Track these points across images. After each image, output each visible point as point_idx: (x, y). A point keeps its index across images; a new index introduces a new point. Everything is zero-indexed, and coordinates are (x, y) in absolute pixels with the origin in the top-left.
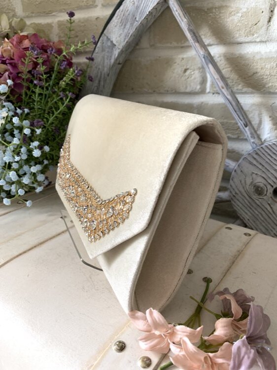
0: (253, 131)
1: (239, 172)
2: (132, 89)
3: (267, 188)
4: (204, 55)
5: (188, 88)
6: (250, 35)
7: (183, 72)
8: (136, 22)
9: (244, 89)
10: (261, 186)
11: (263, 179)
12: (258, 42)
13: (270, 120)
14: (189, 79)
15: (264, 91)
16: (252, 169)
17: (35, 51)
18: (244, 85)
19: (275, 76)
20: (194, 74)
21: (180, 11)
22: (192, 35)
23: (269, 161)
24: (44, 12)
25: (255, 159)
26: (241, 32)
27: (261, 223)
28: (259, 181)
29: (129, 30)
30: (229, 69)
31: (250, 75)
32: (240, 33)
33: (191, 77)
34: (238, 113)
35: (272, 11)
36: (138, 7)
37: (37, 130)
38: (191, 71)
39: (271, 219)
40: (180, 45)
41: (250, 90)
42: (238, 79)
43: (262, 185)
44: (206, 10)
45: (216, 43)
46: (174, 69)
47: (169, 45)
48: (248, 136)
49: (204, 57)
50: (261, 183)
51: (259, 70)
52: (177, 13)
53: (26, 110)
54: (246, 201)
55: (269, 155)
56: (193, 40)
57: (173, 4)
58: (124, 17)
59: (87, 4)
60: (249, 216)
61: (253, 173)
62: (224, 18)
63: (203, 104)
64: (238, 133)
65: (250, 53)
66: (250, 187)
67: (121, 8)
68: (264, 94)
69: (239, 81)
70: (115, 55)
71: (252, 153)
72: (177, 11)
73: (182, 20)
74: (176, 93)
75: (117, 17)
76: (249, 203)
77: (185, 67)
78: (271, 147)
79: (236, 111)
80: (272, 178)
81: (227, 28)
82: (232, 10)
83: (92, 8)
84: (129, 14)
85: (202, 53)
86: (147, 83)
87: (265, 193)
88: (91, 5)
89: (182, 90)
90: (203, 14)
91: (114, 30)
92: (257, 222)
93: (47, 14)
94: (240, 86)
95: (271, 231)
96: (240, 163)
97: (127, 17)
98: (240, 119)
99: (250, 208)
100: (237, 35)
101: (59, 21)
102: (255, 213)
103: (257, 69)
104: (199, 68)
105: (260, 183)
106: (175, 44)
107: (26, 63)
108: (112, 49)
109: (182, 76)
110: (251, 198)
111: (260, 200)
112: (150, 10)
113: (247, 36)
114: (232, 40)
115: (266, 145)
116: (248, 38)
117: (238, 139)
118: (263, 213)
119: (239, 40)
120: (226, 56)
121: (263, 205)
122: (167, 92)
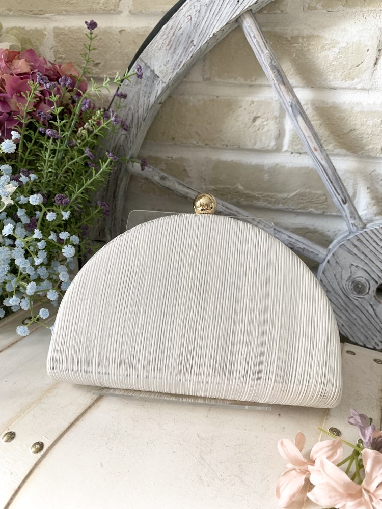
0: (353, 209)
1: (333, 262)
2: (174, 139)
3: (369, 284)
4: (292, 103)
5: (258, 143)
6: (349, 79)
7: (251, 120)
8: (193, 47)
9: (336, 150)
10: (362, 282)
11: (365, 273)
12: (361, 89)
13: (368, 193)
14: (258, 132)
15: (362, 154)
16: (350, 259)
17: (46, 83)
18: (336, 145)
19: (378, 135)
20: (267, 124)
21: (261, 39)
22: (276, 73)
23: (374, 250)
24: (31, 11)
25: (356, 246)
26: (336, 73)
27: (359, 329)
28: (360, 276)
29: (181, 56)
30: (318, 122)
31: (345, 132)
32: (335, 76)
33: (263, 128)
34: (334, 184)
35: (379, 50)
36: (196, 26)
37: (63, 213)
38: (264, 120)
39: (373, 325)
40: (248, 82)
41: (344, 151)
42: (328, 137)
43: (363, 281)
44: (289, 38)
45: (301, 85)
46: (238, 116)
47: (232, 81)
48: (346, 216)
49: (291, 106)
50: (363, 278)
51: (357, 127)
52: (255, 41)
53: (33, 176)
54: (340, 301)
55: (375, 241)
56: (277, 80)
57: (249, 27)
58: (174, 36)
59: (105, 7)
60: (344, 320)
61: (354, 265)
62: (315, 52)
63: (278, 167)
64: (323, 208)
66: (347, 283)
67: (170, 23)
68: (361, 157)
69: (330, 139)
70: (157, 92)
71: (352, 238)
72: (254, 36)
73: (263, 52)
74: (240, 148)
75: (163, 35)
76: (346, 304)
77: (255, 114)
78: (379, 231)
79: (331, 182)
80: (377, 272)
81: (317, 66)
82: (327, 43)
83: (112, 14)
84: (182, 34)
85: (288, 100)
86: (196, 132)
87: (367, 291)
88: (111, 10)
89: (249, 145)
90: (284, 43)
91: (156, 55)
92: (354, 328)
93: (37, 14)
94: (331, 145)
95: (371, 340)
96: (335, 252)
97: (179, 37)
98: (338, 193)
99: (347, 311)
100: (331, 78)
101: (54, 28)
102: (352, 316)
103: (355, 125)
104: (276, 118)
105: (361, 279)
106: (242, 81)
107: (29, 99)
108: (153, 82)
109: (251, 125)
110: (349, 298)
111: (359, 299)
112: (215, 31)
113: (345, 79)
114: (323, 83)
115: (372, 228)
116: (346, 83)
117: (323, 215)
118: (363, 317)
119: (334, 84)
120: (314, 104)
121: (364, 307)
122: (226, 147)
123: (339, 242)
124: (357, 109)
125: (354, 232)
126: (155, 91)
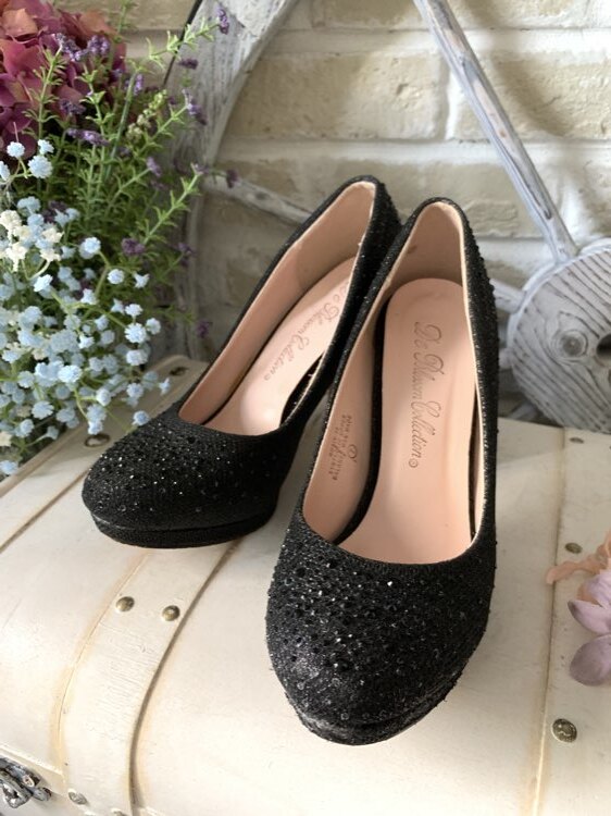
0: (561, 227)
1: (533, 311)
3: (587, 339)
4: (464, 60)
5: (407, 128)
6: (551, 11)
7: (395, 91)
9: (530, 133)
10: (577, 337)
11: (580, 323)
12: (566, 29)
13: (580, 199)
14: (406, 110)
15: (571, 136)
16: (558, 305)
18: (531, 124)
19: (597, 104)
20: (420, 96)
23: (593, 287)
25: (567, 284)
26: (530, 3)
27: (571, 408)
28: (573, 328)
30: (503, 88)
31: (546, 100)
32: (529, 7)
33: (414, 104)
34: (533, 189)
38: (415, 89)
39: (592, 399)
40: (388, 26)
41: (544, 133)
43: (577, 335)
45: (475, 26)
46: (374, 85)
47: (361, 25)
48: (551, 238)
49: (464, 65)
50: (577, 331)
51: (565, 91)
54: (544, 368)
55: (596, 275)
60: (548, 396)
61: (562, 312)
63: (440, 166)
64: (512, 228)
65: (548, 52)
66: (554, 341)
68: (571, 142)
69: (521, 114)
70: (243, 54)
71: (560, 272)
74: (377, 139)
76: (551, 372)
77: (400, 81)
78: (601, 259)
79: (528, 186)
80: (598, 320)
85: (459, 55)
86: (306, 117)
87: (583, 349)
89: (393, 134)
92: (565, 407)
94: (523, 125)
95: (589, 421)
96: (535, 295)
98: (538, 202)
99: (552, 381)
100: (523, 11)
102: (561, 389)
103: (561, 88)
104: (434, 84)
105: (574, 332)
106: (376, 24)
107: (46, 81)
108: (235, 35)
109: (393, 102)
110: (553, 361)
111: (573, 364)
113: (544, 13)
114: (510, 20)
115: (590, 254)
116: (546, 19)
117: (512, 238)
118: (577, 388)
119: (527, 21)
120: (496, 58)
121: (578, 374)
122: (357, 138)
123: (540, 279)
124: (564, 62)
125: (563, 263)
126: (240, 51)
